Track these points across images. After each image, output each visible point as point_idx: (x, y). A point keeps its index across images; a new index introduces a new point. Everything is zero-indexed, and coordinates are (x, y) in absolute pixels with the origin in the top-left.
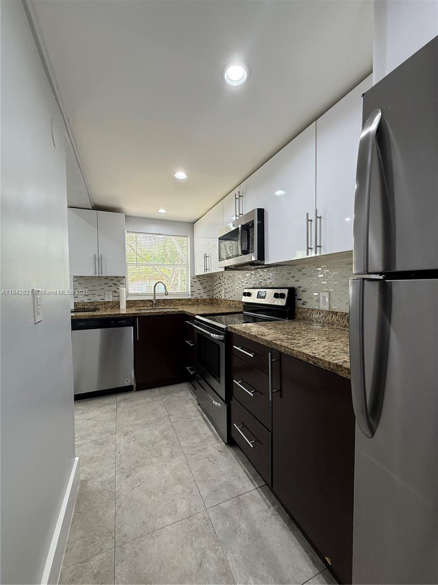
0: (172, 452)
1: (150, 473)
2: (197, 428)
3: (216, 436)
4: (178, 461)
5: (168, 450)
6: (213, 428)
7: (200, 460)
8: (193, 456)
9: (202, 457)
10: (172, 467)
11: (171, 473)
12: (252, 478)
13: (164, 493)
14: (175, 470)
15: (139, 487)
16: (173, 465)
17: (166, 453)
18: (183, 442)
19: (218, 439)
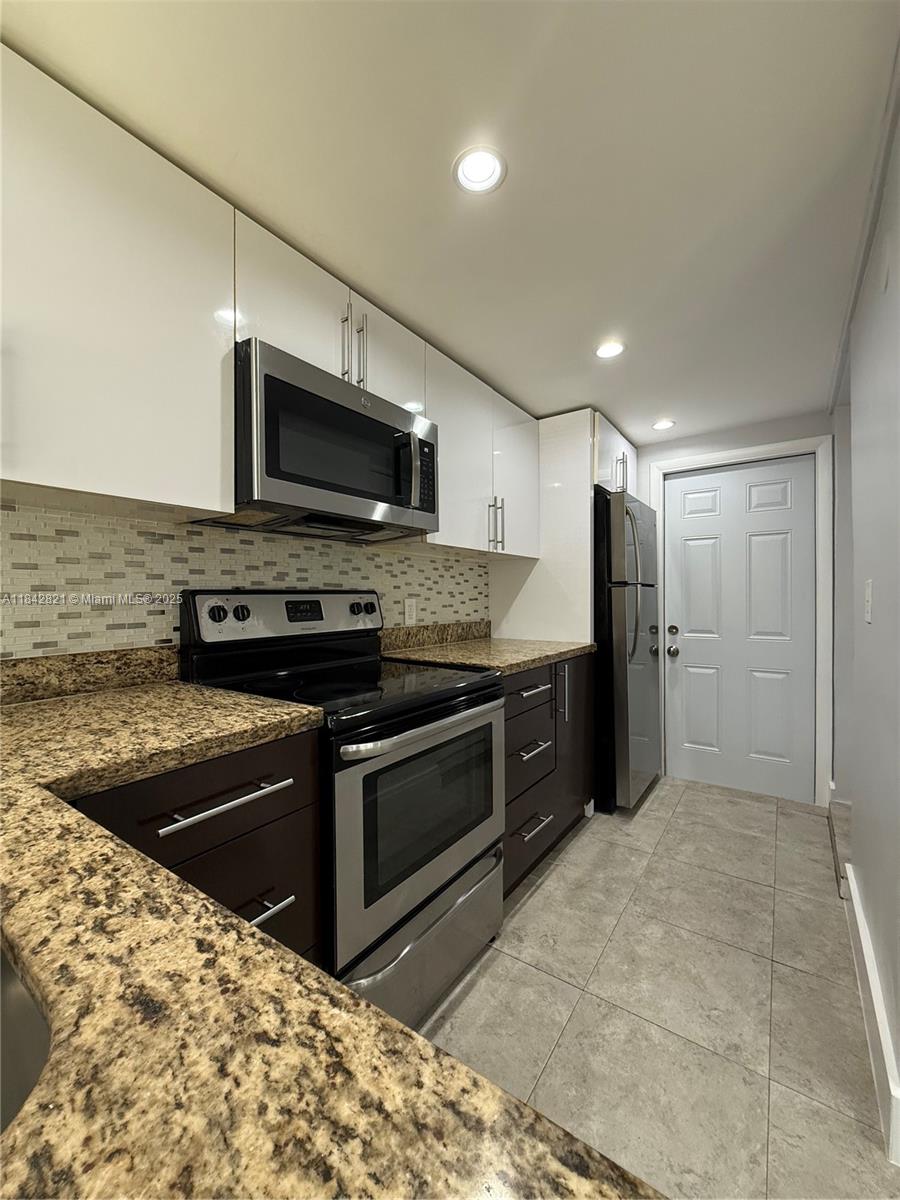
0: (604, 1017)
1: (680, 1013)
2: (486, 1025)
3: (485, 968)
4: (609, 990)
5: (607, 1031)
6: (458, 990)
7: (570, 956)
8: (572, 971)
9: (561, 958)
10: (628, 988)
11: (639, 981)
12: (534, 888)
13: (672, 963)
14: (627, 979)
15: (714, 1006)
16: (624, 989)
17: (617, 1029)
18: (558, 1019)
19: (492, 959)
